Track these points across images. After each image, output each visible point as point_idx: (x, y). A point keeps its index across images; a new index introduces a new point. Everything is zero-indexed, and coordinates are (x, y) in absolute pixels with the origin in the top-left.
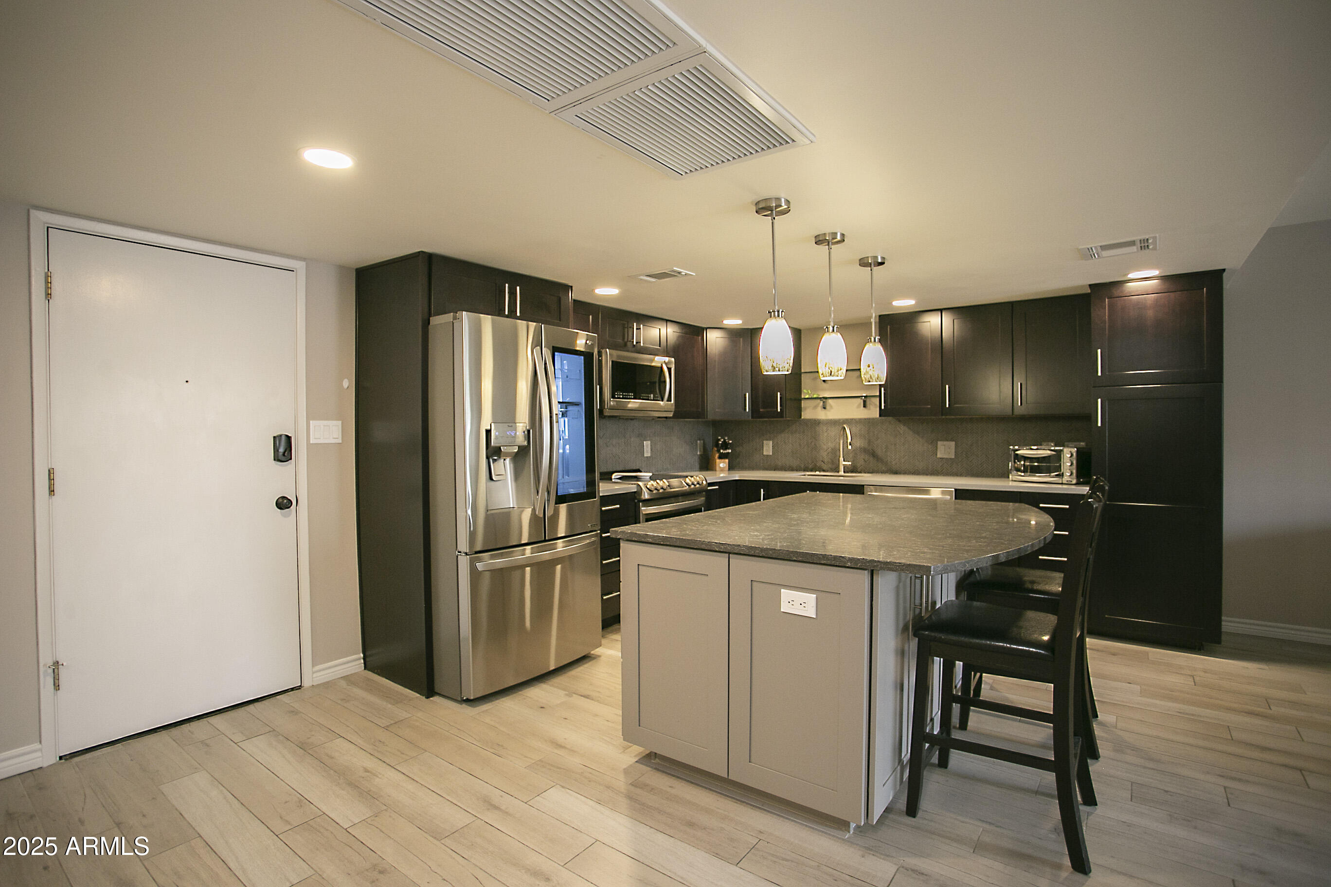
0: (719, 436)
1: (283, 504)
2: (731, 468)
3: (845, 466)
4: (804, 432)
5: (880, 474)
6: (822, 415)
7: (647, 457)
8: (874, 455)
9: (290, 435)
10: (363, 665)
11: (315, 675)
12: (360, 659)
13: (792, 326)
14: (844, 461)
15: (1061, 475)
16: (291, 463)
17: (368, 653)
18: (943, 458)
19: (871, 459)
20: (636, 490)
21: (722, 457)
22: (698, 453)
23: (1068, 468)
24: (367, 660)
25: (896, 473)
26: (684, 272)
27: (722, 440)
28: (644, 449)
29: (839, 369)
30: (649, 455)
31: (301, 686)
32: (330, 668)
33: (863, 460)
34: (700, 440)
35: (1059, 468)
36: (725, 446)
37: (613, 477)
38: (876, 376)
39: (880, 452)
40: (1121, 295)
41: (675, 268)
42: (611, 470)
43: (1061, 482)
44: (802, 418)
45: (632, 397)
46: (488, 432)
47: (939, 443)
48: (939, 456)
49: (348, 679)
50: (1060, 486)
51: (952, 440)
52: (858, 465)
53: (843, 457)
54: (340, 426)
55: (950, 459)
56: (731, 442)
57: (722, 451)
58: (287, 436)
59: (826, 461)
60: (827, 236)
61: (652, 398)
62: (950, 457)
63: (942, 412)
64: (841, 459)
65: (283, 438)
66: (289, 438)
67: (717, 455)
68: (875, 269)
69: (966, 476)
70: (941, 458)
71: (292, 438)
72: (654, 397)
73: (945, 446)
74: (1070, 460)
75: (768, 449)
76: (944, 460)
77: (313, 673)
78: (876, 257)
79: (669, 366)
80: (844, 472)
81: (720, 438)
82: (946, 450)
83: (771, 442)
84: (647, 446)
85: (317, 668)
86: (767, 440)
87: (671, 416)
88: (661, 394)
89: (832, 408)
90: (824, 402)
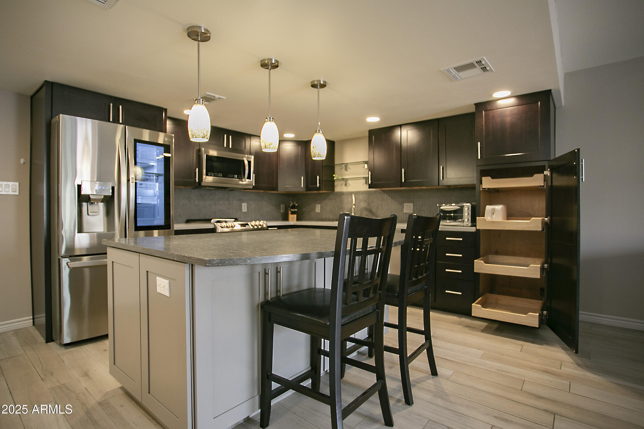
2: (298, 220)
4: (336, 199)
6: (345, 189)
10: (32, 323)
12: (30, 319)
13: (327, 138)
15: (463, 221)
17: (35, 316)
18: (407, 213)
20: (213, 228)
21: (293, 213)
22: (281, 211)
23: (467, 216)
24: (35, 320)
26: (217, 96)
27: (292, 204)
28: (242, 207)
29: (271, 144)
30: (246, 211)
34: (282, 204)
35: (462, 217)
36: (294, 207)
37: (212, 221)
39: (374, 210)
40: (491, 109)
41: (208, 93)
42: (210, 217)
43: (463, 225)
44: (335, 191)
45: (221, 176)
46: (79, 187)
47: (405, 204)
48: (405, 211)
49: (22, 330)
50: (463, 227)
51: (411, 202)
54: (19, 185)
55: (411, 213)
56: (297, 205)
57: (292, 210)
63: (401, 185)
67: (290, 212)
68: (321, 90)
73: (407, 206)
74: (468, 212)
75: (318, 208)
78: (320, 81)
79: (249, 160)
81: (291, 202)
82: (409, 208)
83: (320, 205)
88: (241, 175)
89: (350, 184)
90: (345, 181)
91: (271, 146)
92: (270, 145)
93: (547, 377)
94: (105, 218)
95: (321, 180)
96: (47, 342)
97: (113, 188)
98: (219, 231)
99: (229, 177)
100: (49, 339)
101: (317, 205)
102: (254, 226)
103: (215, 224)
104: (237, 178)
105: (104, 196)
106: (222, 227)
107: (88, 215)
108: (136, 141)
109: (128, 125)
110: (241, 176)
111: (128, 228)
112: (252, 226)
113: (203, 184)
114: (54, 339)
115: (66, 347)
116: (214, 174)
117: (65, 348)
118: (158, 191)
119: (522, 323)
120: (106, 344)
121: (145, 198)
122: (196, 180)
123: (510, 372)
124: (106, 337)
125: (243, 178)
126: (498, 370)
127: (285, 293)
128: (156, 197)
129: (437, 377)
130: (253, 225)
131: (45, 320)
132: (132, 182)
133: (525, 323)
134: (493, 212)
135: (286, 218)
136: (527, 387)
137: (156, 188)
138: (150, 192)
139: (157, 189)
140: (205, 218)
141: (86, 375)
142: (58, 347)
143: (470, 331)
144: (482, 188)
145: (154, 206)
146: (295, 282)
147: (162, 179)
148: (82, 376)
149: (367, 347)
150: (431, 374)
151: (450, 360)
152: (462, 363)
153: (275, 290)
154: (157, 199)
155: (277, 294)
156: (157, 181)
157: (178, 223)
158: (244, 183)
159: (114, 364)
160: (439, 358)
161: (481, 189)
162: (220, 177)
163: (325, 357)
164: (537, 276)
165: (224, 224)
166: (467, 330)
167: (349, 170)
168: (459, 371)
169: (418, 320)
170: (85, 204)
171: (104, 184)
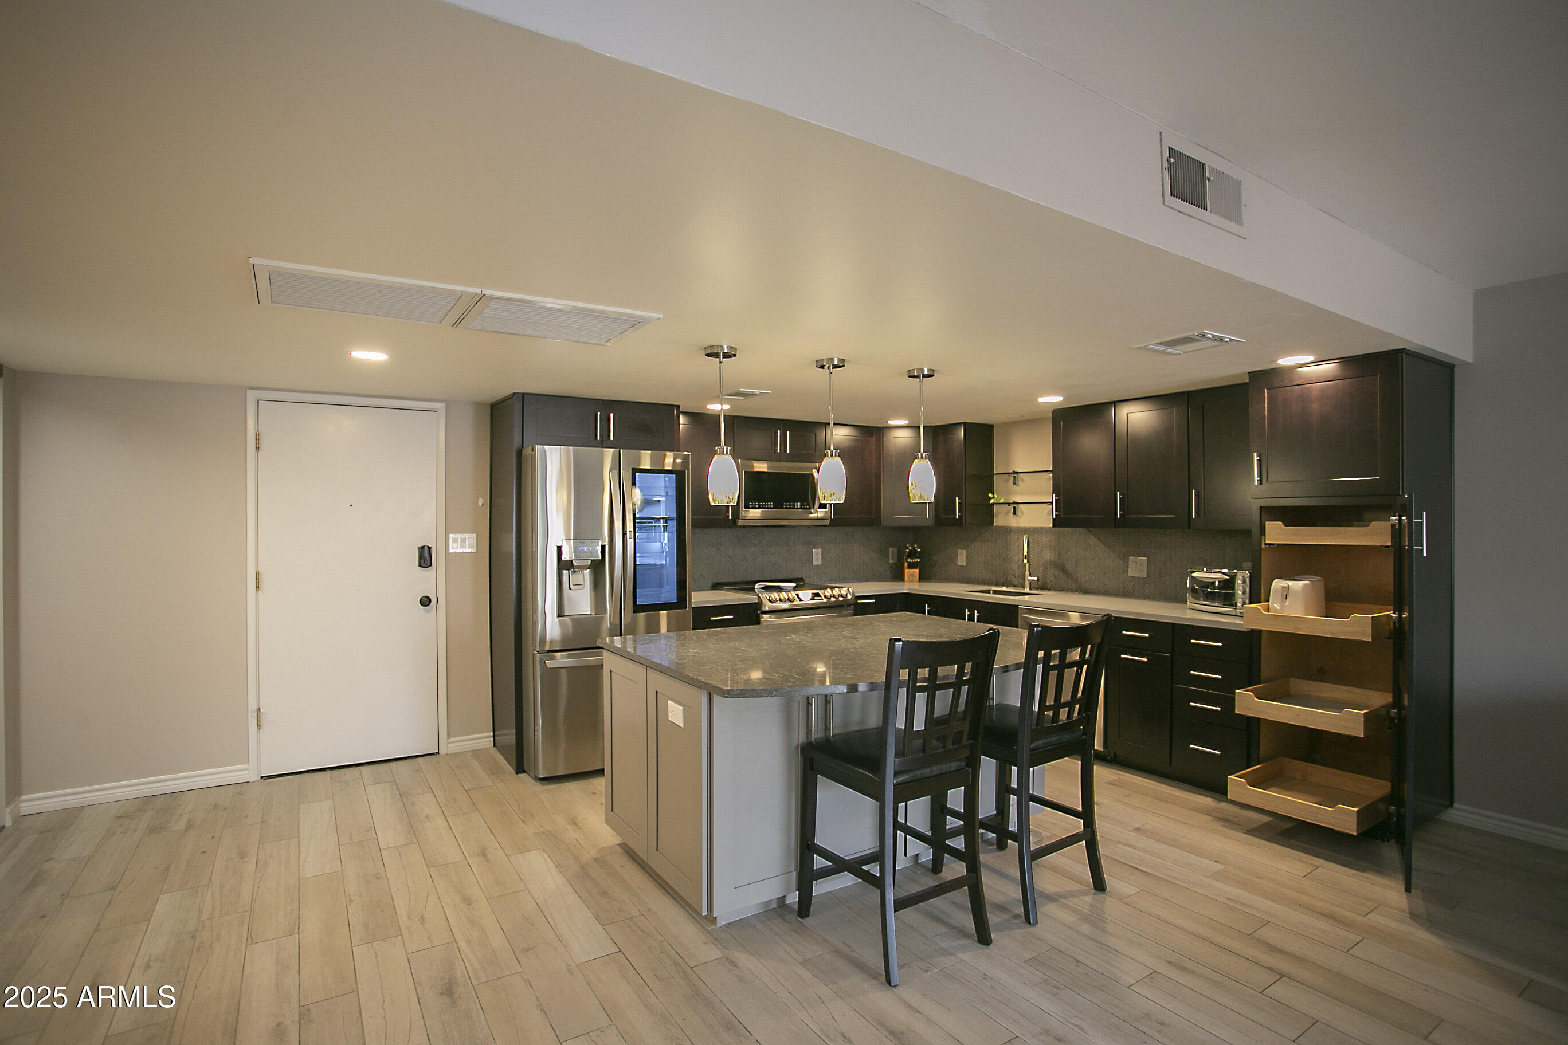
0: (909, 543)
1: (425, 602)
2: (922, 578)
3: (1031, 582)
4: (995, 541)
5: (1070, 592)
6: (1013, 522)
7: (817, 565)
8: (1063, 570)
9: (430, 546)
10: (492, 742)
11: (449, 745)
12: (489, 737)
14: (1030, 576)
15: (1235, 605)
16: (432, 569)
17: (496, 733)
18: (1135, 577)
19: (1061, 574)
20: (757, 601)
21: (912, 566)
22: (891, 561)
23: (1241, 596)
24: (496, 738)
25: (1085, 592)
26: (757, 392)
27: (910, 548)
28: (812, 557)
30: (820, 563)
31: (438, 753)
32: (464, 741)
33: (1053, 576)
34: (893, 547)
35: (1233, 596)
36: (913, 554)
38: (919, 495)
39: (1070, 567)
42: (753, 579)
43: (1234, 614)
44: (995, 525)
46: (559, 549)
47: (1130, 558)
48: (1131, 574)
49: (476, 753)
50: (1232, 619)
51: (1143, 555)
52: (1048, 581)
53: (1029, 572)
54: (475, 539)
55: (1142, 578)
56: (919, 550)
57: (909, 560)
58: (428, 547)
59: (1016, 574)
60: (825, 362)
61: (799, 507)
62: (1142, 576)
63: (1115, 524)
64: (1027, 573)
65: (426, 548)
66: (429, 548)
67: (906, 564)
69: (1158, 600)
70: (1132, 577)
71: (433, 549)
72: (801, 505)
73: (1136, 561)
74: (1243, 586)
75: (962, 559)
76: (1136, 579)
77: (448, 743)
80: (1030, 589)
81: (908, 545)
82: (1138, 567)
83: (965, 551)
84: (817, 554)
85: (452, 740)
86: (961, 549)
87: (828, 524)
88: (808, 502)
89: (1023, 513)
90: (1015, 507)
91: (833, 496)
92: (831, 496)
93: (1323, 925)
94: (593, 593)
95: (963, 505)
96: (517, 773)
97: (603, 547)
98: (767, 608)
99: (787, 508)
100: (520, 769)
101: (959, 551)
102: (829, 597)
103: (759, 596)
104: (801, 508)
105: (592, 561)
106: (771, 601)
107: (570, 588)
108: (635, 471)
109: (622, 449)
110: (808, 504)
111: (624, 609)
112: (826, 597)
113: (740, 523)
114: (526, 769)
115: (542, 782)
116: (759, 505)
117: (540, 785)
118: (667, 544)
119: (1324, 823)
120: (600, 784)
121: (646, 555)
122: (728, 516)
123: (1251, 907)
124: (601, 772)
125: (812, 506)
126: (1229, 899)
127: (837, 731)
128: (664, 553)
129: (1104, 894)
130: (828, 595)
131: (514, 740)
132: (630, 538)
133: (1330, 824)
134: (1286, 593)
135: (899, 577)
136: (1266, 933)
137: (664, 539)
138: (656, 546)
139: (666, 541)
140: (745, 580)
141: (574, 822)
142: (532, 781)
143: (1224, 829)
144: (1266, 544)
145: (662, 566)
146: (856, 716)
147: (673, 525)
148: (570, 824)
149: (995, 835)
150: (1093, 887)
151: (1146, 872)
152: (1165, 880)
153: (824, 727)
154: (666, 558)
155: (826, 733)
156: (665, 529)
157: (699, 589)
158: (815, 515)
159: (612, 811)
160: (1125, 866)
161: (1263, 546)
162: (770, 508)
163: (908, 836)
164: (1358, 731)
165: (775, 595)
166: (1218, 826)
167: (1020, 483)
168: (1151, 892)
169: (1126, 796)
170: (565, 572)
171: (591, 542)
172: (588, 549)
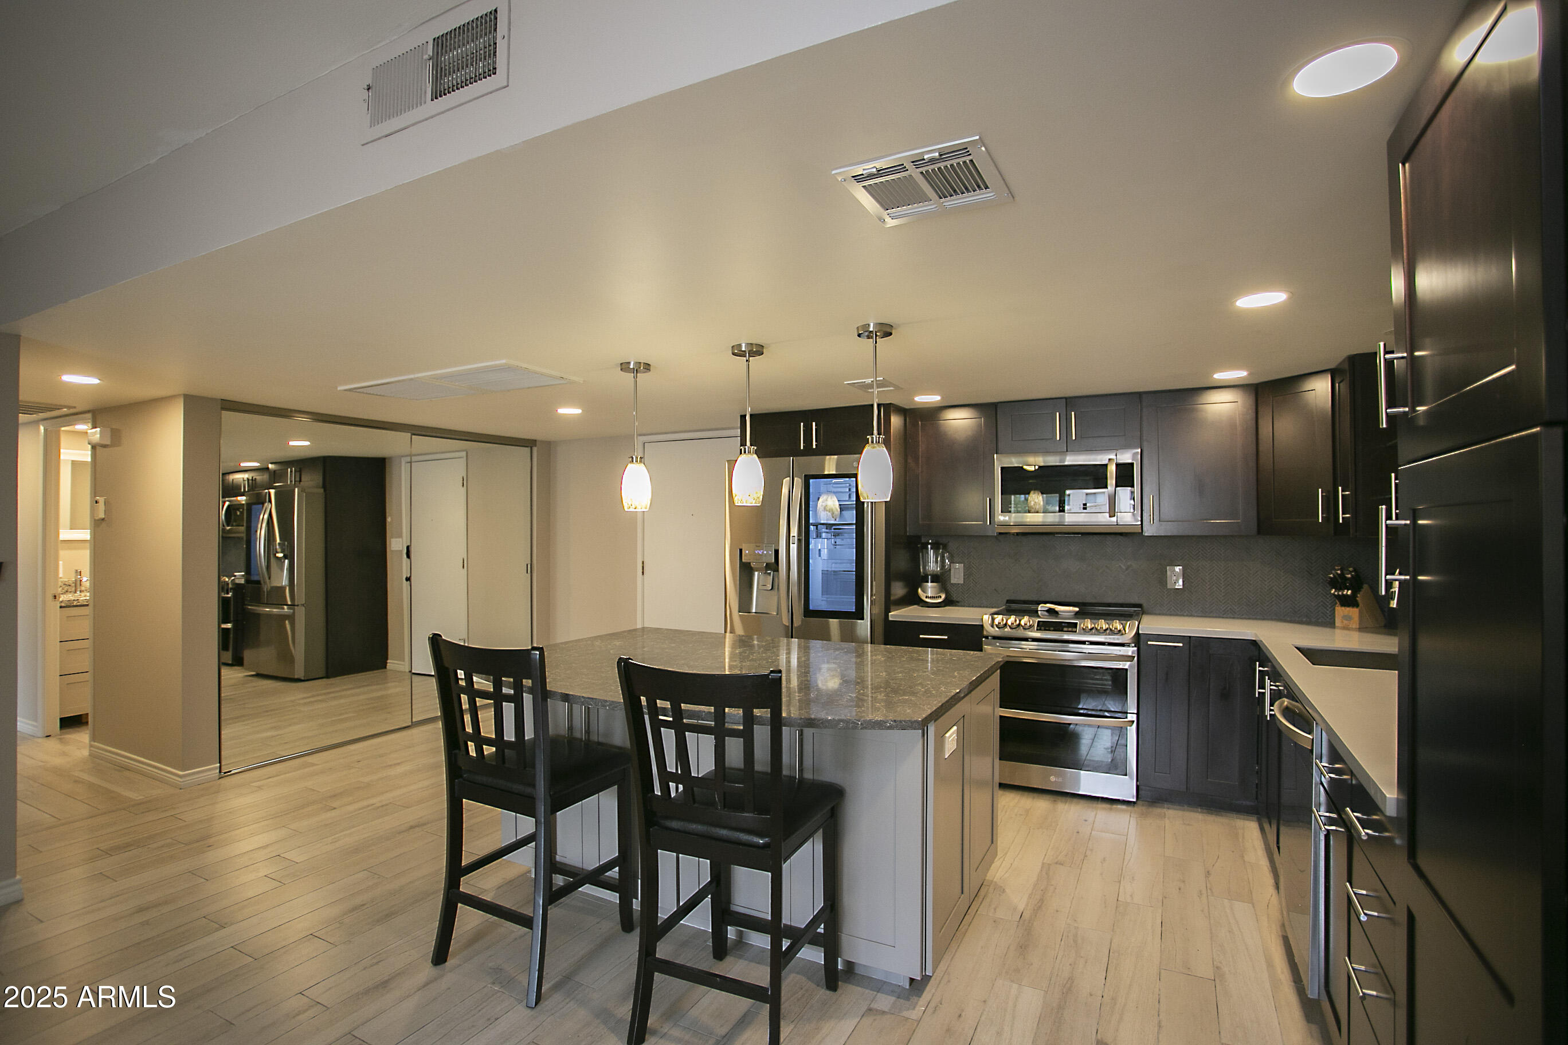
172: (763, 552)
